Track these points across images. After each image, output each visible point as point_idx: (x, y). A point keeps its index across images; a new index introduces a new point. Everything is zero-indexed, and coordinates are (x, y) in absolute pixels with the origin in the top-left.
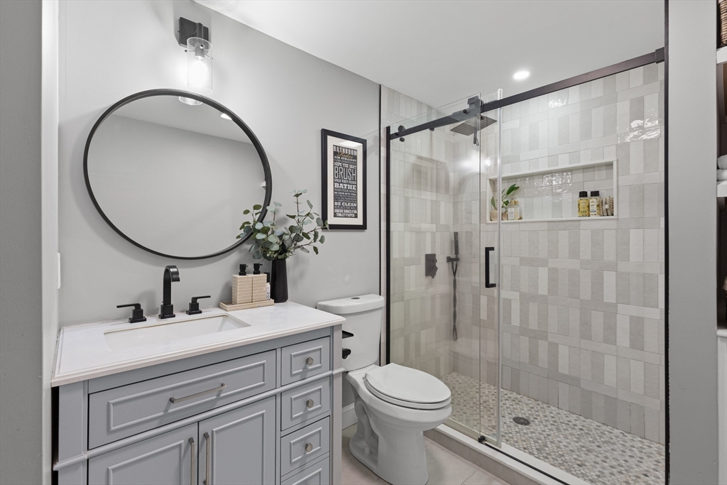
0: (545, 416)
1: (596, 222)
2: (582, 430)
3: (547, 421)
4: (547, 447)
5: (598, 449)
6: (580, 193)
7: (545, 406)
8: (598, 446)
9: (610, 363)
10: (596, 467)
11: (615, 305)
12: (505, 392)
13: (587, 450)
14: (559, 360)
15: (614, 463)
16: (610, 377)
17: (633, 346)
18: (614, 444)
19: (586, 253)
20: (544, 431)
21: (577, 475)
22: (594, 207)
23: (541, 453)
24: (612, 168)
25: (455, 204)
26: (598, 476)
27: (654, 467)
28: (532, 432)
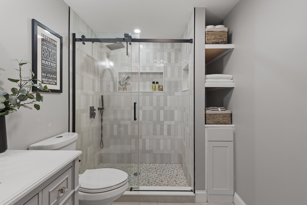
0: (143, 168)
1: (157, 93)
2: (156, 168)
3: (145, 170)
4: (150, 180)
5: (163, 173)
6: (153, 82)
7: (141, 164)
8: (162, 172)
9: (162, 141)
10: (165, 180)
11: (163, 122)
12: (126, 165)
13: (161, 175)
14: (146, 145)
15: (169, 176)
16: (162, 147)
17: (168, 134)
18: (165, 169)
19: (155, 104)
20: (146, 174)
21: (163, 186)
22: (157, 88)
23: (149, 184)
24: (163, 74)
25: (101, 82)
26: (168, 183)
27: (177, 172)
28: (143, 177)
